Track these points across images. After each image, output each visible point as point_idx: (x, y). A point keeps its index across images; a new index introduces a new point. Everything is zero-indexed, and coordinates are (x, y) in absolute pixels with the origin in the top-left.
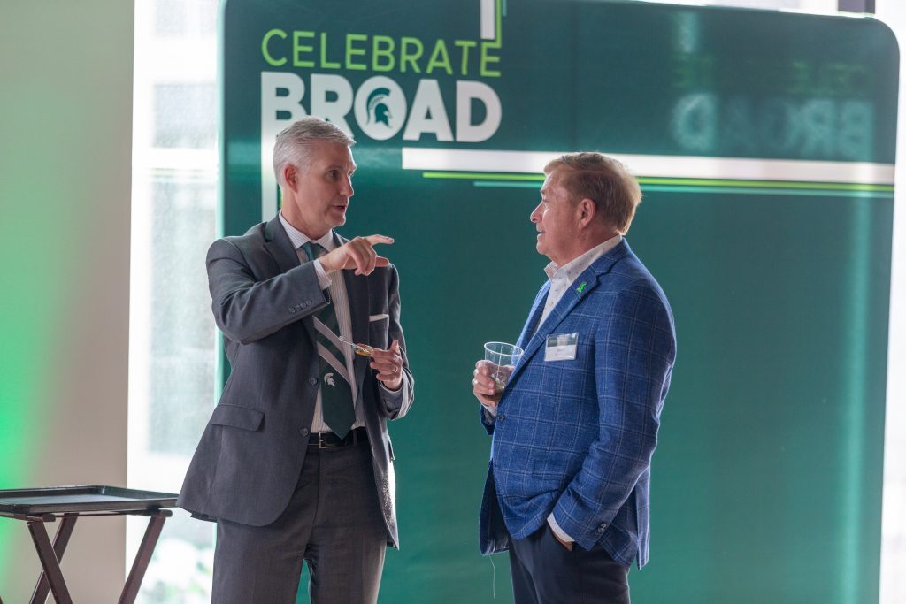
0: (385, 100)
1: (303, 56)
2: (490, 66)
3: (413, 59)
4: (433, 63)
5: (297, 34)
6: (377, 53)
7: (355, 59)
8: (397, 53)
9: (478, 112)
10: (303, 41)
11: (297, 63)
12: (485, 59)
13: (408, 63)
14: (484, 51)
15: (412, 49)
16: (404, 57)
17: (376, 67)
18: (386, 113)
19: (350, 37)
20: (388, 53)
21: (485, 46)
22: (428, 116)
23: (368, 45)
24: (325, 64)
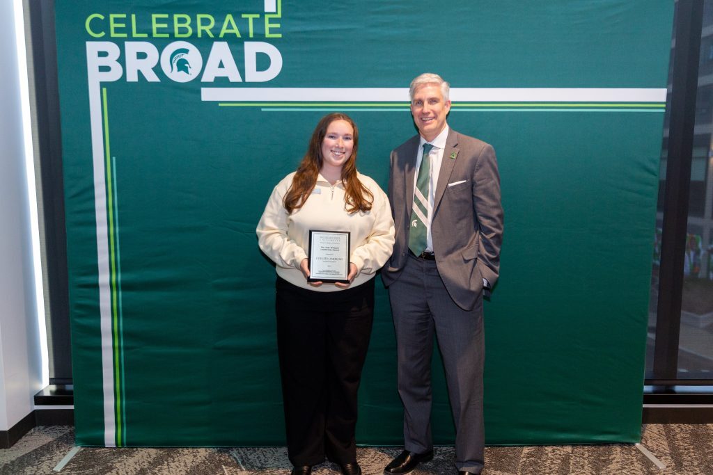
0: (185, 56)
1: (117, 30)
2: (272, 31)
3: (207, 29)
4: (224, 31)
5: (112, 16)
6: (177, 25)
7: (159, 31)
8: (194, 25)
9: (263, 62)
10: (116, 21)
11: (113, 35)
12: (268, 26)
13: (204, 32)
14: (267, 21)
15: (205, 22)
16: (200, 28)
17: (177, 35)
18: (186, 65)
19: (154, 16)
20: (186, 25)
21: (267, 17)
22: (221, 66)
23: (170, 21)
24: (135, 35)
